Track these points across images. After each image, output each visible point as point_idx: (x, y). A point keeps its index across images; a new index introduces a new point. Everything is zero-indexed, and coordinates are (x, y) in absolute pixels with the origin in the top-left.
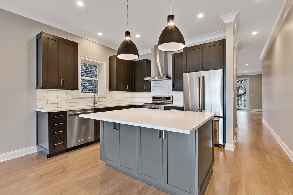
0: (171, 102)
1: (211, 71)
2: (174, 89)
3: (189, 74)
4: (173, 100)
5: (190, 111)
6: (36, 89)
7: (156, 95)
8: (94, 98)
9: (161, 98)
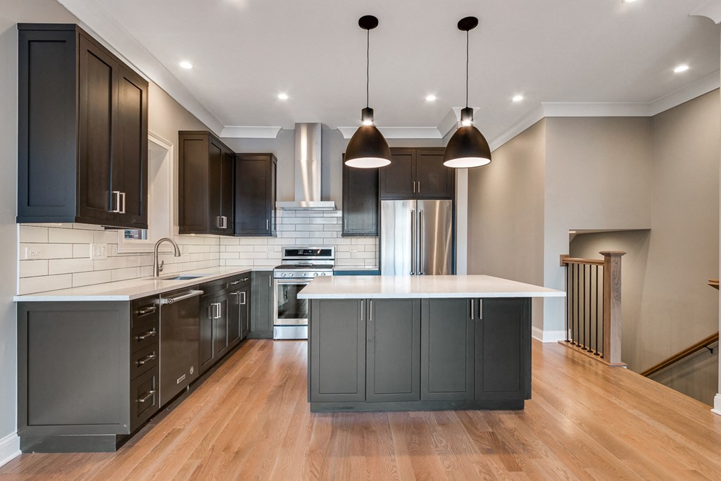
2: (347, 232)
4: (336, 257)
7: (292, 245)
8: (156, 254)
9: (306, 252)
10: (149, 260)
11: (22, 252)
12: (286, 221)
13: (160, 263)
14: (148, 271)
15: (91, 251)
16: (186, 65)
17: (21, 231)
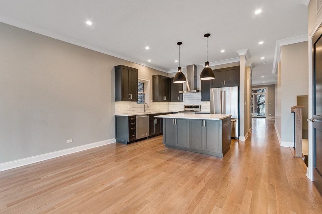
0: (200, 110)
1: (231, 87)
2: (203, 100)
3: (213, 89)
4: (201, 108)
5: (214, 114)
6: (115, 101)
7: (188, 104)
8: (144, 107)
9: (192, 106)
10: (143, 109)
11: (116, 107)
12: (186, 97)
13: (145, 109)
14: (143, 111)
15: (128, 106)
16: (149, 61)
17: (116, 103)
